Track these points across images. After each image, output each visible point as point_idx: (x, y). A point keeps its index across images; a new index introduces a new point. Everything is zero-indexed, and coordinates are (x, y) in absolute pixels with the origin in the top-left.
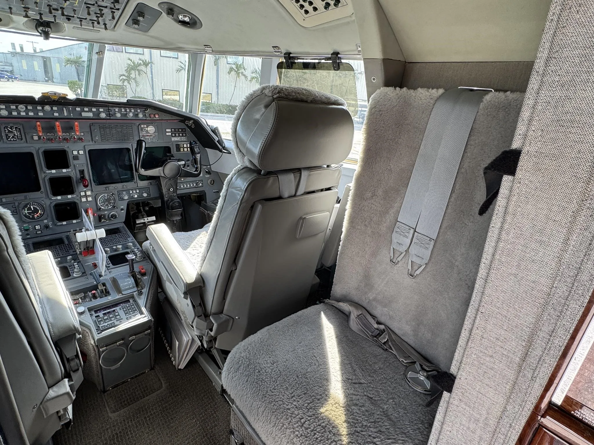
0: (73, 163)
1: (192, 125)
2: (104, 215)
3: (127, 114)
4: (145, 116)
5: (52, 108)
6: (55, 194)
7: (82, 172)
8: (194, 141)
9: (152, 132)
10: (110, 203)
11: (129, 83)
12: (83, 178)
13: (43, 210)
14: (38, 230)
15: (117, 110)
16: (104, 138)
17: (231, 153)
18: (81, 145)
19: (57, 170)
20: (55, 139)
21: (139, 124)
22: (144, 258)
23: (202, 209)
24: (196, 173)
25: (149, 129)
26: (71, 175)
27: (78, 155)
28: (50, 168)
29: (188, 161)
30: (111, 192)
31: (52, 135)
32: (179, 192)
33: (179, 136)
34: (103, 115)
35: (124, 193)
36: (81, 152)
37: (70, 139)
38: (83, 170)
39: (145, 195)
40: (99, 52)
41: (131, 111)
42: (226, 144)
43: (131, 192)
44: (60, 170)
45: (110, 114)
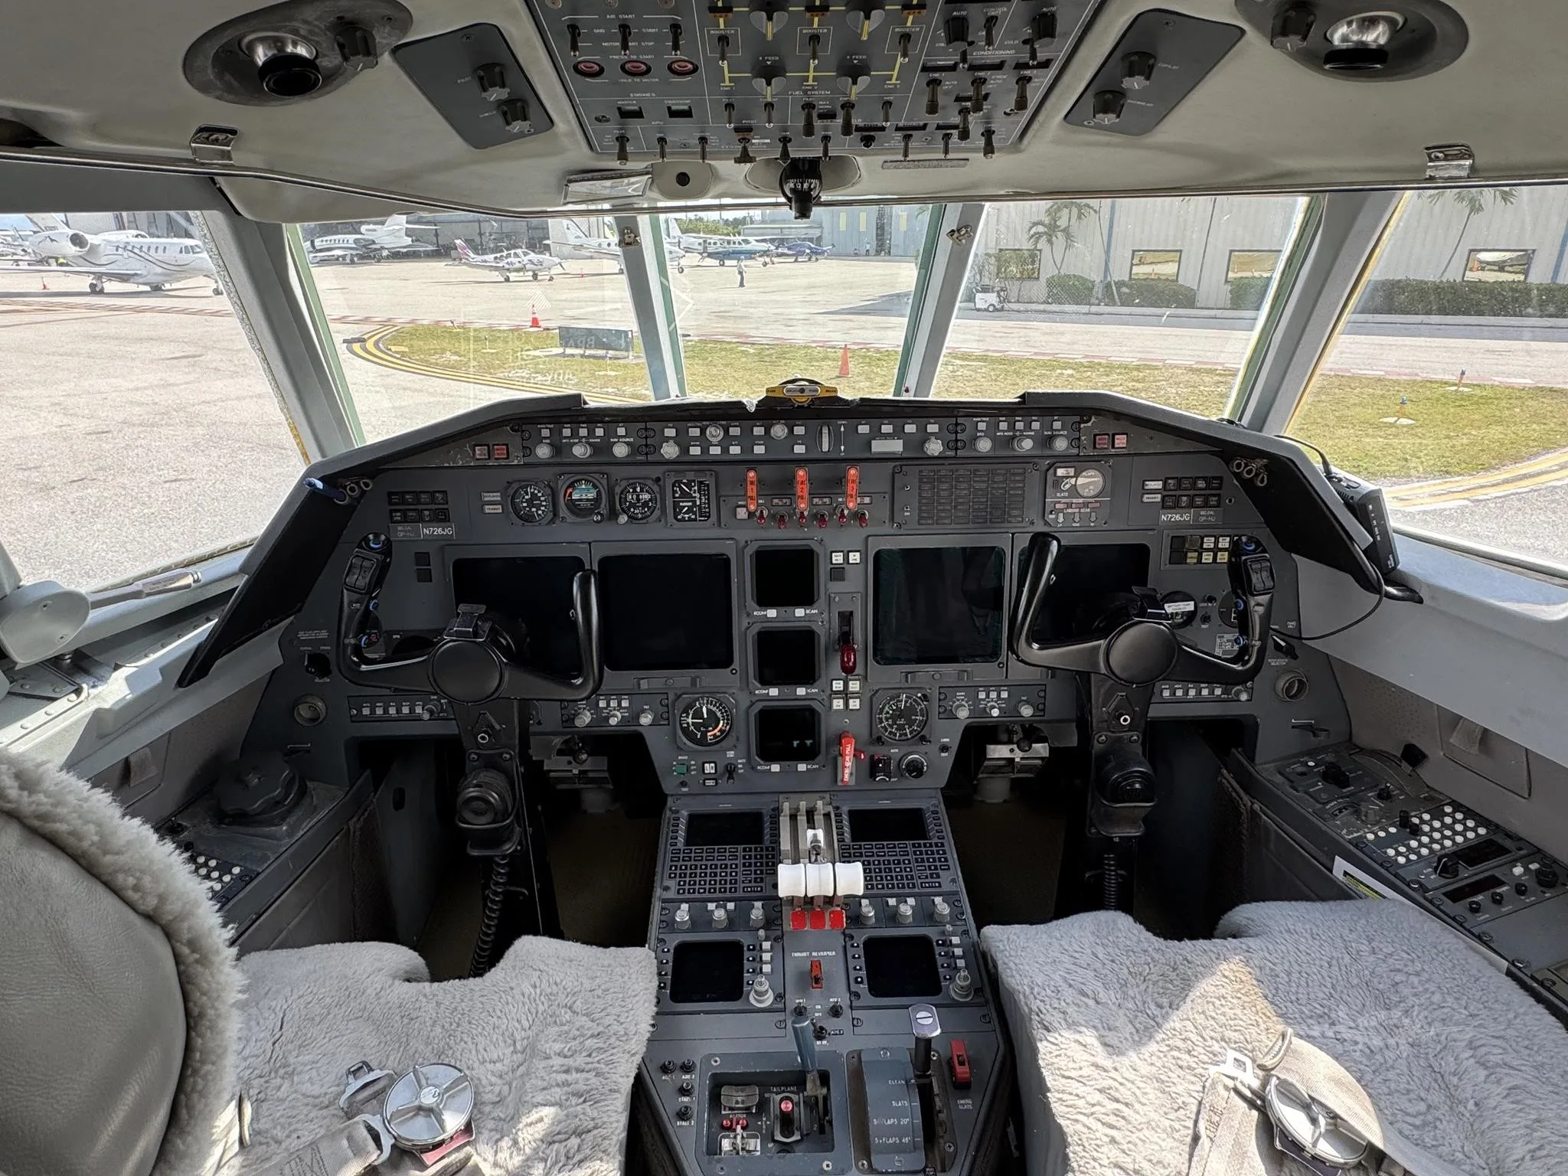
0: (826, 589)
1: (1257, 475)
2: (887, 762)
3: (1013, 438)
4: (1075, 442)
5: (791, 431)
6: (765, 682)
7: (846, 618)
8: (1251, 539)
9: (1092, 493)
10: (911, 723)
11: (1050, 242)
12: (845, 640)
13: (730, 720)
14: (710, 777)
15: (982, 426)
16: (927, 515)
17: (1421, 601)
18: (857, 533)
19: (782, 609)
20: (790, 516)
21: (1051, 466)
22: (976, 991)
23: (1228, 778)
24: (1238, 667)
25: (1081, 481)
26: (814, 628)
27: (845, 566)
28: (764, 602)
29: (1211, 599)
30: (920, 689)
31: (785, 505)
32: (1155, 712)
33: (1191, 505)
34: (935, 448)
35: (961, 694)
36: (854, 557)
37: (831, 515)
38: (851, 613)
39: (1027, 711)
40: (959, 230)
41: (1028, 427)
42: (1401, 558)
43: (982, 695)
44: (789, 609)
45: (957, 441)
